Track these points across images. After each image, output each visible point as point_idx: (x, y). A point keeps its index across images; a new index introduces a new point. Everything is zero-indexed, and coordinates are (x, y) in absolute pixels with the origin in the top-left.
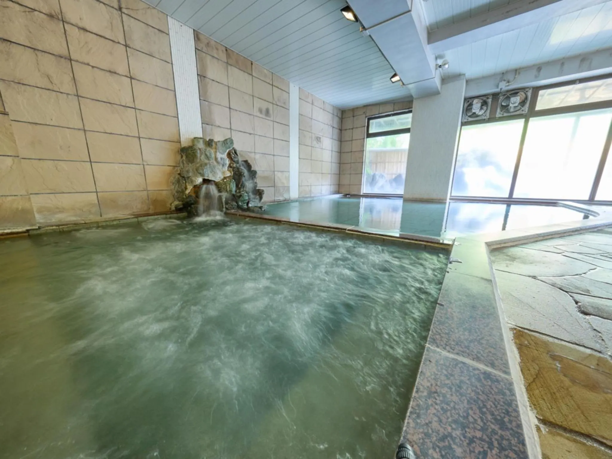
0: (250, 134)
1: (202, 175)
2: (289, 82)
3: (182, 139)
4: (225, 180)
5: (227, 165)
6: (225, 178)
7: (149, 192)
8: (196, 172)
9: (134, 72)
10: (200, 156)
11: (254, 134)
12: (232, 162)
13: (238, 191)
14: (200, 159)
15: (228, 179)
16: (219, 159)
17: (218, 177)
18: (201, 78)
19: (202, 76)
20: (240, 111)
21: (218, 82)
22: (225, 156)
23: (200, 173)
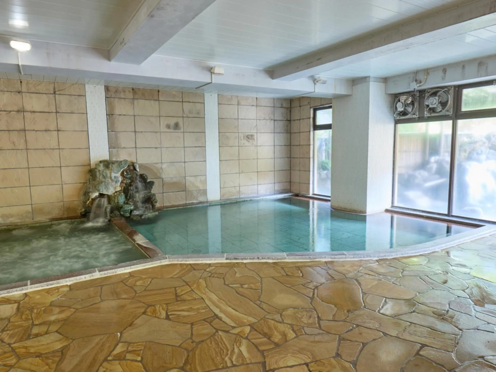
0: (156, 148)
1: (99, 191)
2: (204, 94)
3: (91, 163)
4: (116, 194)
5: (120, 182)
6: (116, 192)
7: (65, 202)
8: (94, 188)
9: (61, 126)
10: (99, 176)
11: (161, 148)
12: (124, 178)
13: (126, 202)
14: (99, 179)
15: (118, 193)
16: (113, 178)
17: (110, 191)
18: (109, 116)
19: (110, 115)
20: (145, 132)
21: (124, 115)
22: (119, 175)
23: (97, 189)
